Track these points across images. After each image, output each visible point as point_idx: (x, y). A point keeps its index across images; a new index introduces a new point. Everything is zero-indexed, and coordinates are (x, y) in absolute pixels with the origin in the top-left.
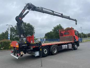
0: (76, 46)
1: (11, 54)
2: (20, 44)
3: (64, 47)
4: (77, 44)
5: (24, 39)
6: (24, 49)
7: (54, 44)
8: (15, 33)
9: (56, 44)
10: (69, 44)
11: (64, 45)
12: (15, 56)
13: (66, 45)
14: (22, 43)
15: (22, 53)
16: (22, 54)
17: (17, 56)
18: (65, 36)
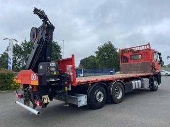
0: (155, 82)
1: (17, 102)
2: (41, 76)
3: (136, 84)
4: (158, 79)
5: (51, 65)
6: (50, 90)
7: (118, 77)
8: (22, 58)
9: (121, 79)
10: (144, 79)
11: (136, 82)
12: (29, 106)
13: (139, 81)
14: (47, 75)
15: (46, 99)
16: (45, 101)
17: (35, 107)
18: (133, 63)
